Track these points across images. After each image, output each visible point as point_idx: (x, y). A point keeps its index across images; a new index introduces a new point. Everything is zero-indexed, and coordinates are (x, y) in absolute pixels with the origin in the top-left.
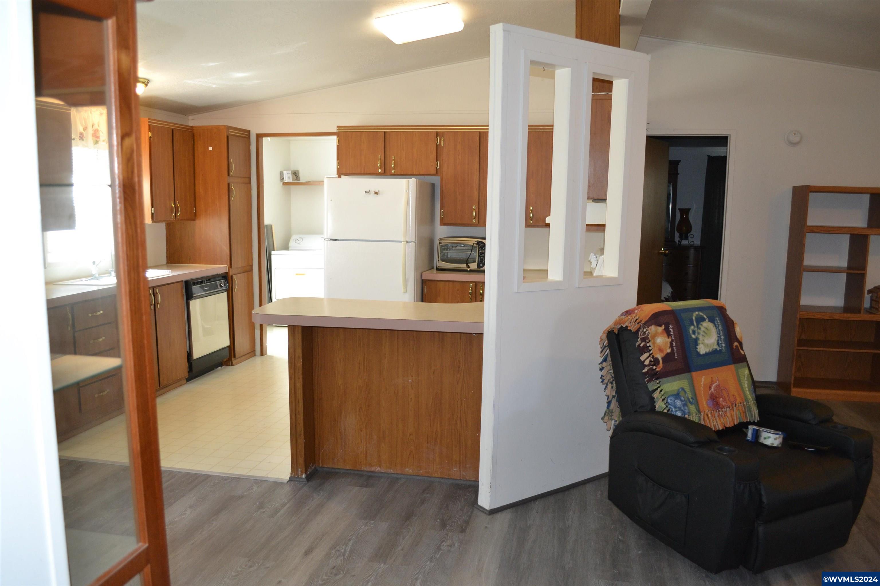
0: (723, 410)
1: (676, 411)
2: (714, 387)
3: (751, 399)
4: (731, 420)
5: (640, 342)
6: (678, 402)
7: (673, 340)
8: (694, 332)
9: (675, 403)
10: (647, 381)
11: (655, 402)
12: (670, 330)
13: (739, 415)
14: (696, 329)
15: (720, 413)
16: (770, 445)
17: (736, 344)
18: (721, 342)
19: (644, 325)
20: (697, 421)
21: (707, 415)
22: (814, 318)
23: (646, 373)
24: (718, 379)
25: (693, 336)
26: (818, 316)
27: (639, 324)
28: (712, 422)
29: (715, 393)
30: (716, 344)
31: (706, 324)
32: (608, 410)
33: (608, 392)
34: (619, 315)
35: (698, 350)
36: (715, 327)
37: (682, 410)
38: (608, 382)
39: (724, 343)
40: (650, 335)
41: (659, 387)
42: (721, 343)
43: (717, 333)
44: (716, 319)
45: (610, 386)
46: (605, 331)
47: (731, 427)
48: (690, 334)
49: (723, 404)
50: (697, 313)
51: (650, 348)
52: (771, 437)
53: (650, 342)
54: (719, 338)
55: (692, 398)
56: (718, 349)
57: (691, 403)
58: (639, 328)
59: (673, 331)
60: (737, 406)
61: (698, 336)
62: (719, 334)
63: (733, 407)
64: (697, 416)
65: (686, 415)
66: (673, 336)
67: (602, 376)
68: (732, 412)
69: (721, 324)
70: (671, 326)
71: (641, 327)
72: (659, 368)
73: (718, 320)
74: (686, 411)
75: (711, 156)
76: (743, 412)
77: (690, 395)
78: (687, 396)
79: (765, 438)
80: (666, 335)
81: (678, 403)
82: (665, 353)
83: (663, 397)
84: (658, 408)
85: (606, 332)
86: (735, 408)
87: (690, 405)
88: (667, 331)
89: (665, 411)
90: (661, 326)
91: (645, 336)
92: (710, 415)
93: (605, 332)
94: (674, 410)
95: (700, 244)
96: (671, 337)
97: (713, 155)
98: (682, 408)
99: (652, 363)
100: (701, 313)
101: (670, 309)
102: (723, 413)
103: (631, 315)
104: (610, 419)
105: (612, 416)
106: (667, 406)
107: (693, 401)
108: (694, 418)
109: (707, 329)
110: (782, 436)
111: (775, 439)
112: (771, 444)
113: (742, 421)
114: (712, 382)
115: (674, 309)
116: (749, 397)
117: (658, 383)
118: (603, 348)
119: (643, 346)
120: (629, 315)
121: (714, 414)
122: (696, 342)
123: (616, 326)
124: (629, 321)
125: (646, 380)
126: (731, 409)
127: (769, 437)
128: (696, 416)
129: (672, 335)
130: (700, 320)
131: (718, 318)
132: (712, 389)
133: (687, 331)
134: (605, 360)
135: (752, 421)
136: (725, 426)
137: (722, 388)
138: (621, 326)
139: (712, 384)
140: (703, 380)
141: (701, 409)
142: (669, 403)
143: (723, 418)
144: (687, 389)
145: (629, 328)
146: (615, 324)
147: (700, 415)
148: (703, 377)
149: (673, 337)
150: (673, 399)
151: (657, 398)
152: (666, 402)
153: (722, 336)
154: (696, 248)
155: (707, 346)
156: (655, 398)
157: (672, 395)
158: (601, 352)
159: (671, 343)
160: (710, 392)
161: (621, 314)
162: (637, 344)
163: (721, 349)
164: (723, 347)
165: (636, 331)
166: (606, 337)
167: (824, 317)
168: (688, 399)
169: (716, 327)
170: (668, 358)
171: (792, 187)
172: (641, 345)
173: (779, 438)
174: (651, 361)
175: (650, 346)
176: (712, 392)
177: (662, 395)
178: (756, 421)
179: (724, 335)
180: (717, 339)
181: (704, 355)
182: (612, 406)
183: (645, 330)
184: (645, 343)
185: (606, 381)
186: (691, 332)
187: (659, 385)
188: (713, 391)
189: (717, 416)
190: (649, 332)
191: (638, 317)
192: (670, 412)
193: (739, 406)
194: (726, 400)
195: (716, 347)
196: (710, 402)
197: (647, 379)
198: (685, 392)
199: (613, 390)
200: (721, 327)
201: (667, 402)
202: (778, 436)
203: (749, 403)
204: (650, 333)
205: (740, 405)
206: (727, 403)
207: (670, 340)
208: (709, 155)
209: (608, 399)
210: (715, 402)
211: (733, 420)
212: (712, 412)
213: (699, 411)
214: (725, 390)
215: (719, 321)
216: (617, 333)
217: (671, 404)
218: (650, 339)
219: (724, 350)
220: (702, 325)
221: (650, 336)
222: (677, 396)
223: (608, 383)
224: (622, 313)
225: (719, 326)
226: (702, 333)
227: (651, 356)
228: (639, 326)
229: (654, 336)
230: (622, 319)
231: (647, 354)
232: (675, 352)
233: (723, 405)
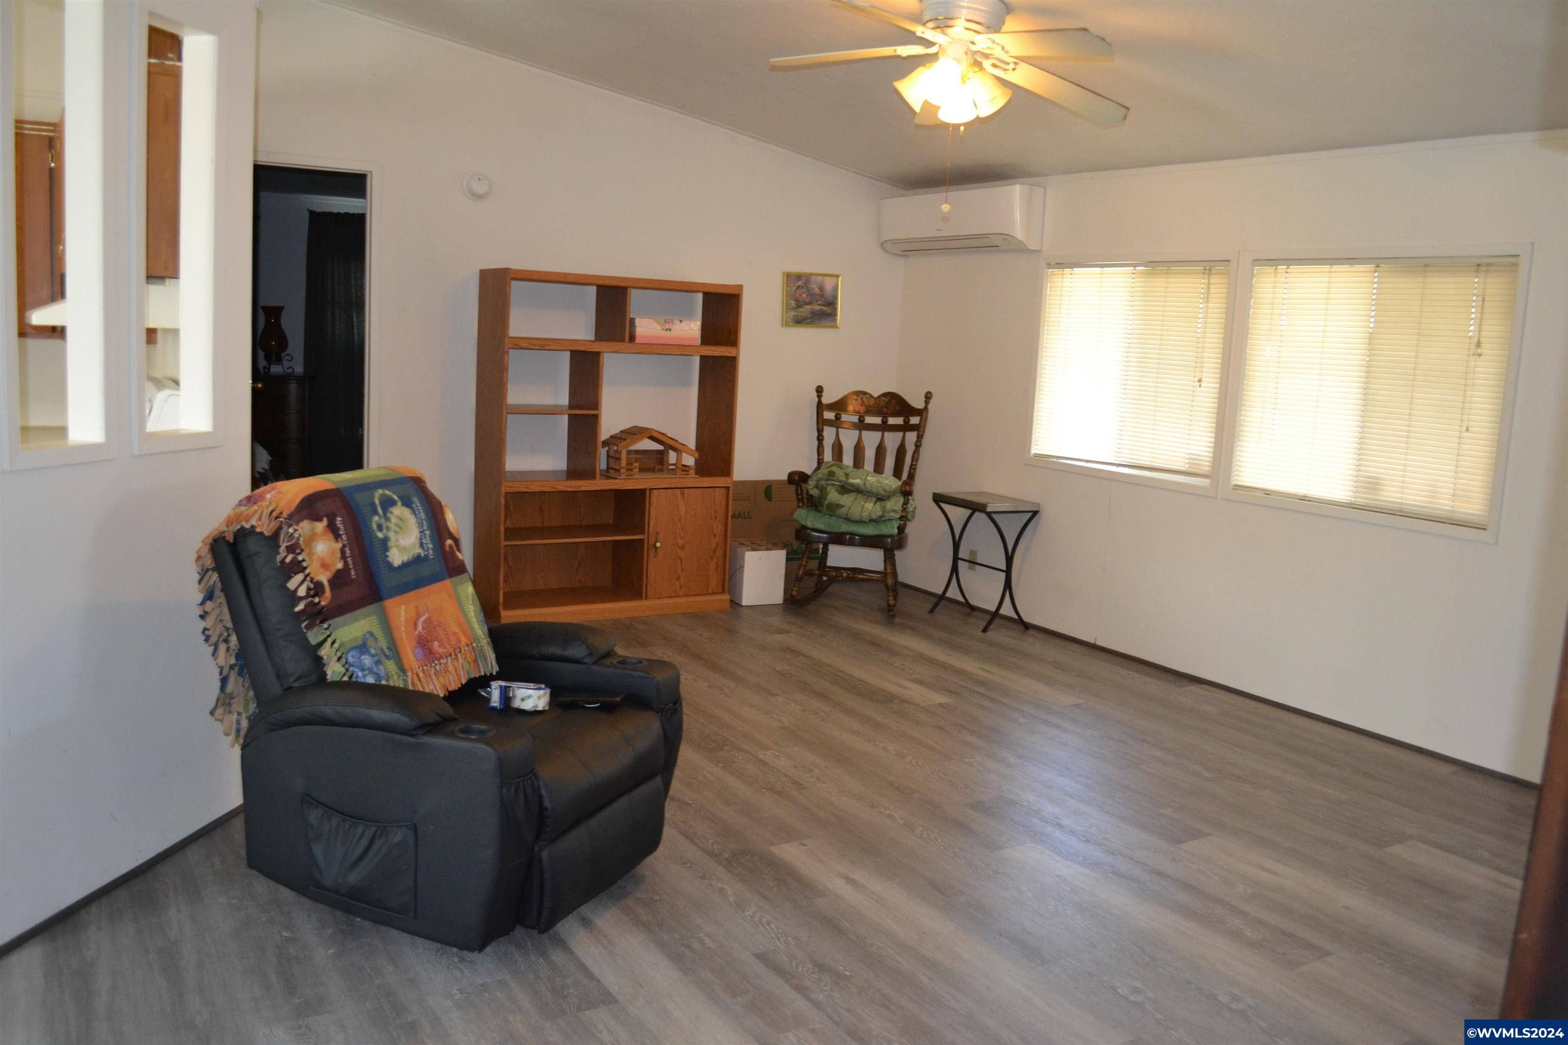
0: (442, 661)
1: (364, 676)
2: (423, 623)
3: (483, 636)
4: (456, 677)
5: (286, 554)
6: (366, 659)
7: (345, 544)
8: (380, 527)
9: (360, 662)
10: (306, 627)
11: (324, 665)
12: (339, 525)
13: (468, 667)
14: (383, 521)
15: (438, 667)
16: (533, 710)
17: (449, 542)
18: (427, 541)
19: (288, 521)
20: (401, 686)
21: (417, 675)
22: (529, 491)
23: (302, 612)
24: (427, 609)
25: (380, 535)
26: (535, 488)
27: (278, 519)
28: (426, 684)
29: (425, 634)
30: (418, 545)
31: (399, 511)
32: (223, 694)
33: (221, 660)
34: (234, 506)
35: (390, 559)
36: (413, 516)
37: (375, 673)
38: (218, 640)
39: (431, 543)
40: (301, 539)
41: (329, 636)
42: (425, 542)
43: (419, 526)
44: (414, 501)
45: (222, 647)
46: (205, 539)
47: (457, 690)
48: (373, 531)
49: (441, 650)
50: (380, 491)
51: (304, 564)
52: (533, 695)
53: (304, 553)
54: (422, 534)
55: (388, 648)
56: (423, 555)
57: (388, 657)
58: (279, 529)
59: (345, 527)
60: (463, 652)
61: (388, 534)
62: (422, 527)
63: (456, 655)
64: (402, 680)
65: (383, 680)
66: (344, 537)
67: (205, 629)
68: (456, 663)
69: (423, 509)
70: (339, 519)
71: (283, 526)
72: (325, 600)
73: (416, 501)
74: (382, 673)
75: (316, 212)
76: (473, 661)
77: (383, 643)
78: (379, 645)
79: (523, 700)
80: (331, 536)
81: (367, 661)
82: (334, 570)
83: (339, 654)
84: (331, 676)
85: (210, 540)
86: (459, 655)
87: (386, 661)
88: (332, 529)
89: (346, 679)
90: (319, 519)
91: (293, 542)
92: (421, 675)
93: (206, 541)
94: (360, 674)
95: (302, 372)
96: (342, 539)
97: (319, 210)
98: (375, 670)
99: (312, 593)
100: (387, 492)
101: (333, 487)
102: (443, 667)
103: (259, 503)
104: (227, 711)
105: (229, 705)
106: (347, 670)
107: (392, 653)
108: (396, 682)
109: (400, 519)
110: (548, 691)
111: (539, 698)
112: (534, 707)
113: (472, 676)
114: (418, 614)
115: (340, 486)
116: (478, 633)
117: (326, 629)
118: (202, 574)
119: (292, 561)
120: (255, 503)
121: (428, 672)
122: (385, 544)
123: (230, 528)
124: (257, 516)
125: (303, 625)
126: (454, 659)
127: (529, 697)
128: (399, 680)
129: (342, 535)
130: (388, 504)
131: (418, 498)
132: (420, 628)
133: (368, 526)
134: (209, 596)
135: (488, 674)
136: (447, 690)
137: (435, 623)
138: (239, 527)
139: (418, 619)
140: (403, 613)
141: (406, 666)
142: (350, 663)
143: (443, 676)
144: (378, 633)
145: (258, 530)
146: (229, 522)
147: (405, 678)
148: (403, 607)
149: (344, 539)
150: (357, 654)
151: (328, 656)
152: (344, 663)
153: (426, 530)
154: (300, 380)
155: (402, 549)
156: (325, 657)
157: (355, 648)
158: (200, 582)
159: (342, 551)
160: (417, 633)
161: (237, 502)
162: (279, 558)
163: (426, 553)
164: (430, 549)
165: (273, 535)
166: (209, 550)
167: (544, 490)
168: (382, 650)
169: (416, 515)
170: (338, 579)
171: (478, 272)
172: (288, 560)
173: (543, 697)
174: (309, 589)
175: (303, 560)
176: (419, 632)
177: (337, 651)
178: (494, 673)
179: (430, 528)
180: (419, 536)
181: (400, 567)
182: (230, 688)
183: (291, 530)
184: (294, 555)
185: (213, 639)
186: (375, 527)
187: (328, 633)
188: (421, 631)
189: (433, 674)
190: (300, 534)
191: (274, 507)
192: (354, 679)
193: (465, 651)
194: (443, 644)
195: (418, 551)
196: (418, 651)
197: (306, 623)
198: (376, 639)
199: (231, 655)
200: (423, 515)
201: (346, 663)
202: (542, 692)
203: (482, 644)
204: (302, 534)
205: (467, 648)
206: (445, 648)
207: (339, 545)
208: (311, 209)
209: (221, 673)
210: (427, 650)
211: (458, 676)
212: (425, 668)
213: (403, 670)
214: (439, 625)
215: (420, 503)
216: (231, 540)
217: (354, 664)
218: (303, 547)
219: (432, 555)
220: (391, 513)
221: (301, 542)
222: (362, 648)
223: (220, 642)
224: (240, 501)
225: (419, 513)
226: (392, 526)
227: (308, 579)
228: (278, 525)
229: (311, 539)
230: (241, 513)
231: (299, 577)
232: (351, 567)
233: (439, 653)
